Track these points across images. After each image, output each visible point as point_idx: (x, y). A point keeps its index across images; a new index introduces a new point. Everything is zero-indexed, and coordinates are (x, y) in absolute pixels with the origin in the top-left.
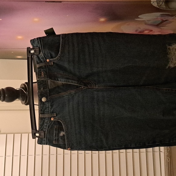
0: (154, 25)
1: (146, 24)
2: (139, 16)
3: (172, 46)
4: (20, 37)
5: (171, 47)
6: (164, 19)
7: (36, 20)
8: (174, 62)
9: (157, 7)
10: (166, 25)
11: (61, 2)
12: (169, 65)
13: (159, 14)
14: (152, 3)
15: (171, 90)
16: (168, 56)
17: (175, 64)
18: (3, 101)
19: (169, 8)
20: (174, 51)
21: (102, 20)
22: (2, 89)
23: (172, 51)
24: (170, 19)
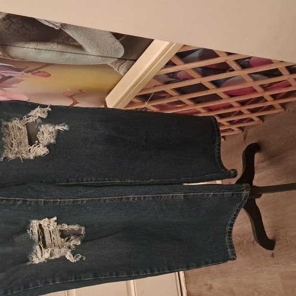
3: (11, 121)
5: (10, 124)
6: (7, 75)
8: (14, 150)
10: (12, 85)
12: (4, 156)
15: (6, 199)
16: (3, 139)
17: (16, 154)
20: (15, 131)
23: (11, 130)
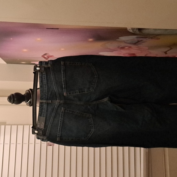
0: (133, 44)
1: (125, 43)
2: (120, 38)
4: (25, 50)
6: (140, 40)
7: (39, 39)
9: (133, 32)
11: (58, 29)
13: (135, 37)
14: (128, 30)
18: (12, 103)
19: (143, 33)
21: (91, 40)
22: (12, 94)
24: (144, 40)
